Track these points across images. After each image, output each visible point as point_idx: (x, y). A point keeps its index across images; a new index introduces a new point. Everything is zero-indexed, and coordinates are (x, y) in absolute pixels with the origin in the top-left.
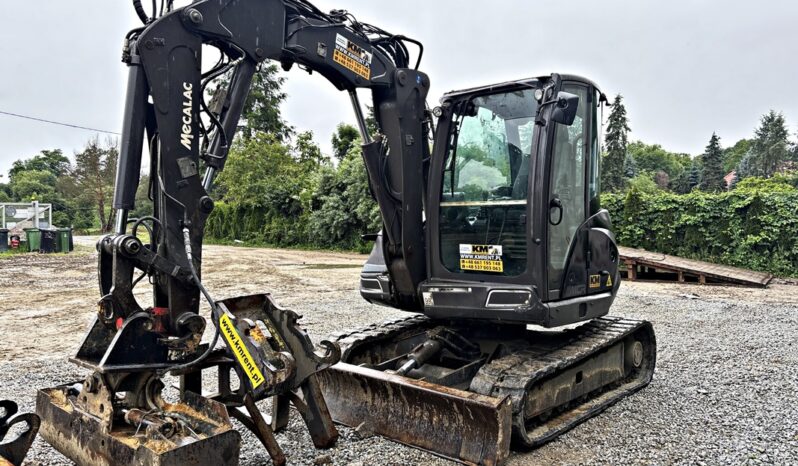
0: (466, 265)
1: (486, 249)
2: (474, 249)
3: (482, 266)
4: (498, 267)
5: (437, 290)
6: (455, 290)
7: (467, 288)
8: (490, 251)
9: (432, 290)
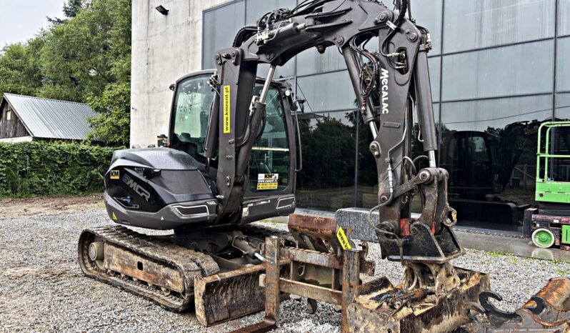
0: (260, 187)
1: (271, 176)
2: (266, 176)
3: (268, 187)
4: (275, 186)
5: (252, 205)
6: (262, 203)
7: (267, 200)
8: (273, 177)
9: (249, 205)
